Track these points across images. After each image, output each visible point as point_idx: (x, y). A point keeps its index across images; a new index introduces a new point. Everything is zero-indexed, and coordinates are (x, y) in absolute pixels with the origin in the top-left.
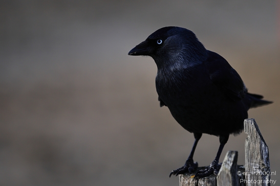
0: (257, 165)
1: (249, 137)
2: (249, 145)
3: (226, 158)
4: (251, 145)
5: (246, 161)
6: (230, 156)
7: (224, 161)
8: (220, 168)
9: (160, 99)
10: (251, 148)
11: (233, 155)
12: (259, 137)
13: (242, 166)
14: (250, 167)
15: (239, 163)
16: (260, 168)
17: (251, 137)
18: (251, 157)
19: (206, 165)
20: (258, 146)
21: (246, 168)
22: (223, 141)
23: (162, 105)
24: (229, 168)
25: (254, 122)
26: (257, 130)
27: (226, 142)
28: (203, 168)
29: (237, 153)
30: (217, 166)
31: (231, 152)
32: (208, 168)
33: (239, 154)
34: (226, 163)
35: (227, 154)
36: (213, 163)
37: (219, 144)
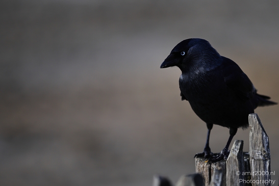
0: (260, 151)
1: (253, 128)
2: (253, 135)
3: (234, 146)
4: (255, 135)
5: (251, 148)
6: (237, 144)
7: (232, 148)
8: (228, 155)
9: (182, 95)
10: (254, 138)
11: (240, 144)
12: (261, 129)
13: (247, 152)
14: (254, 153)
15: (244, 150)
16: (261, 155)
17: (254, 129)
18: (255, 145)
19: (218, 152)
20: (260, 136)
21: (251, 155)
22: (233, 133)
23: (183, 99)
24: (236, 154)
25: (257, 116)
26: (260, 123)
27: (235, 134)
28: (215, 154)
29: (242, 142)
30: (226, 153)
31: (238, 141)
32: (219, 154)
33: (244, 143)
34: (234, 150)
35: (235, 142)
36: (223, 150)
37: (229, 135)
